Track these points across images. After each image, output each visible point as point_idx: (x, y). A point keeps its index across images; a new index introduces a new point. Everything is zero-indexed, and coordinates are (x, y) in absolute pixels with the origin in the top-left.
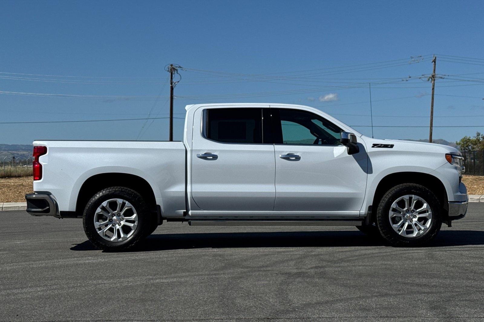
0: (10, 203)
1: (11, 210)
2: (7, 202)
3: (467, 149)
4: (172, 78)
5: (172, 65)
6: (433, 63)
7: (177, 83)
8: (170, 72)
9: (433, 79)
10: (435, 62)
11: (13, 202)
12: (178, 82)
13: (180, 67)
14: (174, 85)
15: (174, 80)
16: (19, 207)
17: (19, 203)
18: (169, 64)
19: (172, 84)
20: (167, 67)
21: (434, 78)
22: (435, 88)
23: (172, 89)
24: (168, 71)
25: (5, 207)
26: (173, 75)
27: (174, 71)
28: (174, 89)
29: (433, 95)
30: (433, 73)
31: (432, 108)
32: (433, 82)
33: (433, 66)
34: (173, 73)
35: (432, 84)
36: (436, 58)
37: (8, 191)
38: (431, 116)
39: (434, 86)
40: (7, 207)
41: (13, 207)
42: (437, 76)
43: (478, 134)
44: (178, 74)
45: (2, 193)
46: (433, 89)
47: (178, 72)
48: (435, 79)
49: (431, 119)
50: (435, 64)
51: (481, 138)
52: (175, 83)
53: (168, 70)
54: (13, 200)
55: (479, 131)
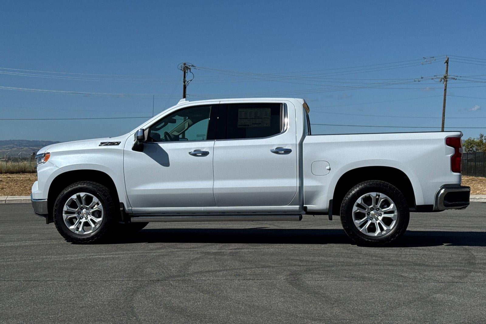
0: (14, 196)
1: (14, 203)
2: (11, 195)
3: (471, 151)
4: (185, 77)
5: (185, 64)
6: (446, 64)
7: (190, 82)
8: (183, 71)
9: (445, 80)
10: (447, 63)
11: (17, 195)
12: (191, 80)
13: (193, 66)
14: (187, 84)
15: (186, 79)
16: (21, 200)
17: (23, 196)
18: (182, 63)
19: (184, 82)
20: (180, 66)
21: (446, 78)
22: (447, 89)
23: (185, 87)
24: (181, 70)
25: (8, 200)
26: (186, 74)
27: (187, 70)
28: (187, 88)
29: (445, 95)
30: (445, 74)
31: (443, 108)
32: (445, 83)
33: (446, 67)
34: (186, 71)
35: (444, 85)
36: (448, 58)
37: (14, 185)
38: (443, 117)
39: (446, 87)
40: (10, 200)
41: (15, 200)
42: (449, 77)
43: (482, 136)
44: (191, 73)
45: (8, 187)
46: (445, 90)
47: (191, 71)
48: (448, 80)
49: (443, 120)
50: (448, 65)
51: (484, 140)
52: (188, 82)
53: (181, 68)
54: (17, 194)
55: (482, 133)
